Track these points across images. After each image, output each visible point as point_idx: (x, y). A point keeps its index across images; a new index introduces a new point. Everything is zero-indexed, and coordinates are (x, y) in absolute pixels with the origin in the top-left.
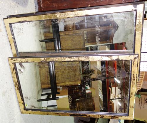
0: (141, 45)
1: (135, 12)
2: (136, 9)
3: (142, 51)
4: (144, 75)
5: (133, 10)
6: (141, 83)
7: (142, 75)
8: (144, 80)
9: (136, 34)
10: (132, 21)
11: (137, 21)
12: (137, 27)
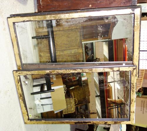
0: (140, 44)
1: (133, 15)
2: (134, 12)
3: (140, 50)
4: (144, 73)
5: (131, 13)
6: (141, 81)
7: (142, 73)
8: (144, 78)
9: (135, 34)
10: (130, 22)
11: (135, 23)
12: (135, 28)
